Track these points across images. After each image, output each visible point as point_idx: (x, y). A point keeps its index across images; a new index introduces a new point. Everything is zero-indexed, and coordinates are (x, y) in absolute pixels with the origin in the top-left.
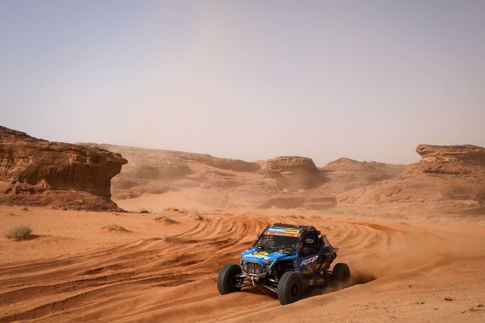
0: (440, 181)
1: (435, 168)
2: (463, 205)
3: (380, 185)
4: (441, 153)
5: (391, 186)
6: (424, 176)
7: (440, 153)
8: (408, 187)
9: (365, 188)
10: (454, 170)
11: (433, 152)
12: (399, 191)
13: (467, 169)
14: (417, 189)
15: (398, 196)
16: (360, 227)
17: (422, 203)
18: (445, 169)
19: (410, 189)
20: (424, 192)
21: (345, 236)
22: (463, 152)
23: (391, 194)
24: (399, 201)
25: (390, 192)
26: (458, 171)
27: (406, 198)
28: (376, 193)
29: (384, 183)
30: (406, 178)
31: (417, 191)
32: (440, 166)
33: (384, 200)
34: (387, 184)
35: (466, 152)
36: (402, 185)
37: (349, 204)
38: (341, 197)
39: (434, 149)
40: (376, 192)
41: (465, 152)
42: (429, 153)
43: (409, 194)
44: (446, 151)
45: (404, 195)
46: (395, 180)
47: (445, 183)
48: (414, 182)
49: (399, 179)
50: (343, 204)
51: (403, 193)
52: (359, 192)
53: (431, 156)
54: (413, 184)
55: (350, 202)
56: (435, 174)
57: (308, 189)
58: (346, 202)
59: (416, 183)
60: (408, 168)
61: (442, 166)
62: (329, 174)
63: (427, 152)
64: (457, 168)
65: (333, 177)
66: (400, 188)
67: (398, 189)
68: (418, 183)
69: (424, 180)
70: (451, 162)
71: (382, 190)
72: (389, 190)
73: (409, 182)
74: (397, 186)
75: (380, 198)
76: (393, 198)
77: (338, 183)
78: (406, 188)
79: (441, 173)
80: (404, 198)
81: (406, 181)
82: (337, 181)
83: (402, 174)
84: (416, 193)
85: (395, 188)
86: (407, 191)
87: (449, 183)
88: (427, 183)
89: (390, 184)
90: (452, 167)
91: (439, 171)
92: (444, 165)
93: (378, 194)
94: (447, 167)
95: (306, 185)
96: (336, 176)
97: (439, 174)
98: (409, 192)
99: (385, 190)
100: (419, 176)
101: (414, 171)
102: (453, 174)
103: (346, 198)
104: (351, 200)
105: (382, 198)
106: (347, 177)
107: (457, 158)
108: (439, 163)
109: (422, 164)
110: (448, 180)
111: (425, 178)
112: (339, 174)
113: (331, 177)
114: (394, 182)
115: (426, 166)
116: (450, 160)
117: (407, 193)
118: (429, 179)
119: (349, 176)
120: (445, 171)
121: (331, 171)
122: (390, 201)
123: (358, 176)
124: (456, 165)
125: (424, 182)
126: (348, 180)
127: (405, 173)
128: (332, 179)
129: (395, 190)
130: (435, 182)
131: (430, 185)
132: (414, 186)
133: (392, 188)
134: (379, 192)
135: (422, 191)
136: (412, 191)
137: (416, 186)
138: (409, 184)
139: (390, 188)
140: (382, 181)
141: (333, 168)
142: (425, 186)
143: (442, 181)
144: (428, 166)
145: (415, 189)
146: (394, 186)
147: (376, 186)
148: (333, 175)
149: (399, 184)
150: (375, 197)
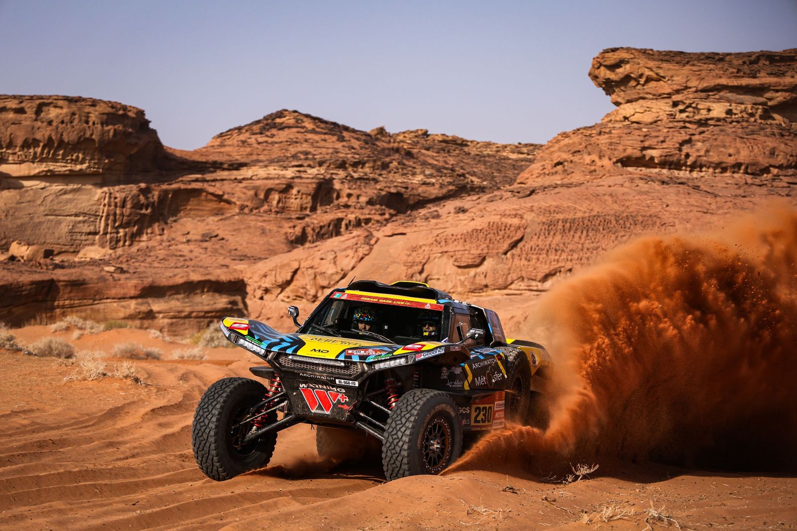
0: (684, 202)
1: (665, 145)
3: (433, 221)
5: (479, 223)
6: (619, 179)
7: (689, 84)
8: (550, 227)
9: (369, 236)
10: (744, 156)
11: (659, 78)
12: (514, 245)
14: (588, 235)
15: (509, 269)
18: (707, 151)
19: (558, 237)
22: (787, 80)
23: (478, 261)
24: (512, 286)
25: (474, 251)
26: (764, 161)
27: (540, 276)
28: (414, 254)
29: (452, 210)
30: (544, 189)
31: (586, 245)
32: (687, 137)
34: (461, 215)
36: (524, 221)
38: (265, 276)
39: (664, 65)
40: (414, 249)
41: (793, 77)
42: (642, 81)
43: (552, 257)
44: (714, 73)
45: (534, 261)
46: (498, 198)
47: (705, 210)
48: (575, 209)
49: (514, 196)
50: (273, 305)
51: (527, 254)
52: (344, 253)
53: (651, 96)
54: (570, 216)
55: (306, 294)
56: (665, 171)
57: (124, 245)
58: (287, 295)
59: (585, 212)
60: (552, 149)
61: (696, 137)
62: (222, 180)
63: (635, 79)
64: (759, 145)
65: (238, 194)
66: (518, 234)
67: (506, 235)
68: (592, 210)
69: (619, 197)
70: (734, 124)
71: (443, 243)
72: (471, 243)
73: (554, 208)
74: (504, 225)
75: (434, 277)
76: (485, 276)
77: (260, 218)
78: (542, 234)
79: (689, 169)
80: (533, 274)
81: (543, 205)
82: (255, 211)
83: (526, 176)
84: (581, 254)
85: (494, 233)
86: (548, 247)
87: (721, 211)
88: (631, 210)
89: (477, 216)
90: (738, 145)
91: (682, 162)
92: (703, 135)
93: (424, 261)
94: (715, 143)
95: (117, 224)
96: (249, 190)
97: (683, 174)
98: (554, 251)
99: (456, 243)
100: (599, 180)
101: (576, 159)
102: (738, 172)
103: (289, 278)
104: (308, 287)
105: (441, 277)
106: (299, 192)
107: (761, 107)
108: (685, 127)
109: (613, 131)
110: (718, 199)
111: (625, 190)
112: (267, 179)
113: (228, 193)
114: (491, 206)
115: (630, 138)
116: (729, 112)
117: (545, 252)
118: (641, 193)
119: (307, 187)
120: (705, 158)
121: (230, 165)
122: (473, 287)
123: (347, 186)
124: (753, 133)
125: (616, 206)
126: (304, 206)
127: (539, 171)
128: (233, 200)
129: (496, 242)
130: (665, 206)
131: (640, 221)
132: (577, 223)
133: (485, 233)
134: (430, 249)
135: (609, 245)
136: (566, 245)
137: (584, 224)
138: (554, 217)
139: (475, 233)
140: (444, 204)
141: (239, 154)
142: (620, 224)
143: (692, 201)
144: (638, 138)
145: (580, 238)
146: (491, 226)
147: (418, 225)
148: (240, 184)
149: (514, 216)
150: (409, 270)
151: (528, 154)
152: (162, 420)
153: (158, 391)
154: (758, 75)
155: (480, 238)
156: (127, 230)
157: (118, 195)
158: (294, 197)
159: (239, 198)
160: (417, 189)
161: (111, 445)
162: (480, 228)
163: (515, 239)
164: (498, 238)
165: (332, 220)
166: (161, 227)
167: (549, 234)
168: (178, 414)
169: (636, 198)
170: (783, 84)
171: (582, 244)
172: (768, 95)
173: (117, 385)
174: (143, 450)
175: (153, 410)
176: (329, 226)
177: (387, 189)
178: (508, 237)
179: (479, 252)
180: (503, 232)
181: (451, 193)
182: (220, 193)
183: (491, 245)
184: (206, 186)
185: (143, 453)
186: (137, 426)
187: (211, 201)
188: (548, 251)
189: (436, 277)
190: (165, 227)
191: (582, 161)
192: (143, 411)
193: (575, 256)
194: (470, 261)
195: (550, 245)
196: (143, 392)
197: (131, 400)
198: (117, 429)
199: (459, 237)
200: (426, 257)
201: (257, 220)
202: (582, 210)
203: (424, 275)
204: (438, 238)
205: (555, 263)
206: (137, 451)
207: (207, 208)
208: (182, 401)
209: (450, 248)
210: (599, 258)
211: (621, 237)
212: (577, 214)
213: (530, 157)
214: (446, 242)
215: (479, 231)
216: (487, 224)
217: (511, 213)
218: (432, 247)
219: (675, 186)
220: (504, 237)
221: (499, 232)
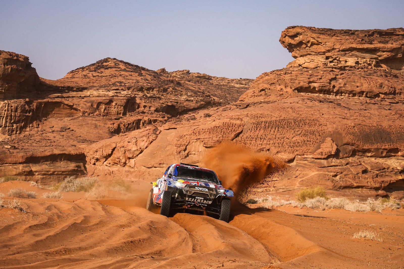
0: (332, 112)
1: (321, 81)
2: (383, 170)
3: (192, 121)
5: (218, 123)
6: (296, 99)
7: (335, 47)
8: (257, 125)
9: (156, 130)
10: (365, 87)
11: (319, 43)
12: (237, 135)
13: (395, 85)
14: (278, 130)
18: (345, 84)
19: (262, 131)
20: (294, 139)
22: (389, 46)
25: (214, 139)
26: (376, 90)
28: (181, 140)
29: (203, 116)
30: (254, 104)
31: (278, 136)
32: (334, 76)
34: (208, 119)
35: (395, 45)
36: (243, 122)
37: (115, 168)
38: (97, 152)
39: (321, 36)
40: (181, 137)
41: (392, 44)
42: (309, 45)
43: (259, 142)
44: (349, 41)
45: (248, 144)
46: (228, 109)
47: (344, 117)
48: (271, 115)
49: (238, 108)
50: (101, 168)
51: (244, 141)
52: (141, 139)
53: (314, 53)
54: (269, 120)
55: (119, 162)
56: (321, 95)
57: (16, 133)
58: (109, 162)
59: (277, 117)
60: (259, 82)
61: (339, 76)
62: (73, 97)
63: (305, 44)
64: (373, 81)
65: (82, 105)
66: (239, 129)
67: (233, 130)
68: (281, 116)
69: (296, 109)
70: (360, 69)
71: (197, 134)
72: (213, 134)
73: (259, 115)
74: (232, 124)
75: (192, 153)
77: (94, 118)
78: (253, 129)
79: (335, 94)
81: (254, 113)
82: (91, 115)
83: (244, 97)
84: (275, 141)
85: (226, 129)
86: (256, 136)
87: (352, 118)
88: (303, 116)
89: (216, 119)
90: (362, 81)
91: (331, 90)
92: (342, 75)
93: (187, 144)
94: (349, 80)
95: (12, 122)
96: (89, 102)
97: (332, 97)
98: (259, 139)
99: (205, 134)
100: (285, 100)
101: (272, 87)
102: (362, 97)
103: (110, 153)
104: (121, 158)
105: (196, 153)
106: (116, 104)
107: (374, 60)
108: (333, 71)
109: (293, 73)
110: (351, 111)
111: (299, 105)
112: (98, 96)
113: (76, 105)
114: (225, 114)
115: (302, 76)
116: (357, 63)
117: (254, 139)
118: (308, 107)
119: (121, 102)
120: (344, 88)
121: (77, 89)
123: (143, 101)
124: (370, 74)
125: (294, 115)
126: (119, 112)
127: (251, 94)
128: (79, 108)
129: (227, 134)
130: (321, 115)
131: (308, 123)
132: (273, 123)
133: (221, 128)
134: (190, 137)
135: (290, 136)
136: (266, 136)
137: (276, 124)
138: (260, 120)
139: (215, 129)
140: (198, 112)
141: (83, 82)
142: (296, 124)
143: (337, 112)
144: (307, 76)
145: (274, 132)
146: (224, 125)
147: (183, 124)
148: (83, 99)
149: (237, 119)
150: (178, 149)
152: (35, 232)
153: (33, 216)
154: (373, 43)
155: (218, 131)
156: (18, 125)
157: (13, 105)
158: (113, 107)
159: (82, 107)
160: (183, 103)
161: (5, 246)
162: (218, 126)
163: (238, 132)
164: (228, 131)
165: (135, 120)
166: (37, 123)
167: (257, 129)
168: (45, 229)
169: (305, 110)
170: (387, 48)
171: (275, 135)
172: (379, 54)
173: (10, 212)
174: (24, 249)
175: (30, 227)
176: (133, 124)
177: (166, 103)
178: (234, 131)
179: (218, 139)
180: (231, 128)
181: (202, 106)
182: (72, 104)
183: (224, 135)
184: (63, 100)
185: (24, 251)
186: (21, 236)
187: (66, 108)
188: (256, 139)
189: (193, 153)
190: (40, 123)
191: (275, 89)
192: (24, 227)
193: (271, 142)
194: (212, 144)
196: (25, 216)
197: (18, 221)
198: (9, 237)
199: (206, 130)
200: (188, 141)
201: (93, 120)
202: (275, 116)
203: (187, 152)
204: (195, 131)
205: (260, 145)
206: (20, 250)
207: (64, 113)
208: (47, 222)
209: (202, 136)
210: (285, 143)
211: (297, 131)
212: (272, 119)
213: (246, 86)
214: (199, 133)
215: (218, 127)
216: (222, 123)
217: (236, 118)
218: (191, 136)
219: (327, 103)
220: (231, 131)
221: (229, 128)
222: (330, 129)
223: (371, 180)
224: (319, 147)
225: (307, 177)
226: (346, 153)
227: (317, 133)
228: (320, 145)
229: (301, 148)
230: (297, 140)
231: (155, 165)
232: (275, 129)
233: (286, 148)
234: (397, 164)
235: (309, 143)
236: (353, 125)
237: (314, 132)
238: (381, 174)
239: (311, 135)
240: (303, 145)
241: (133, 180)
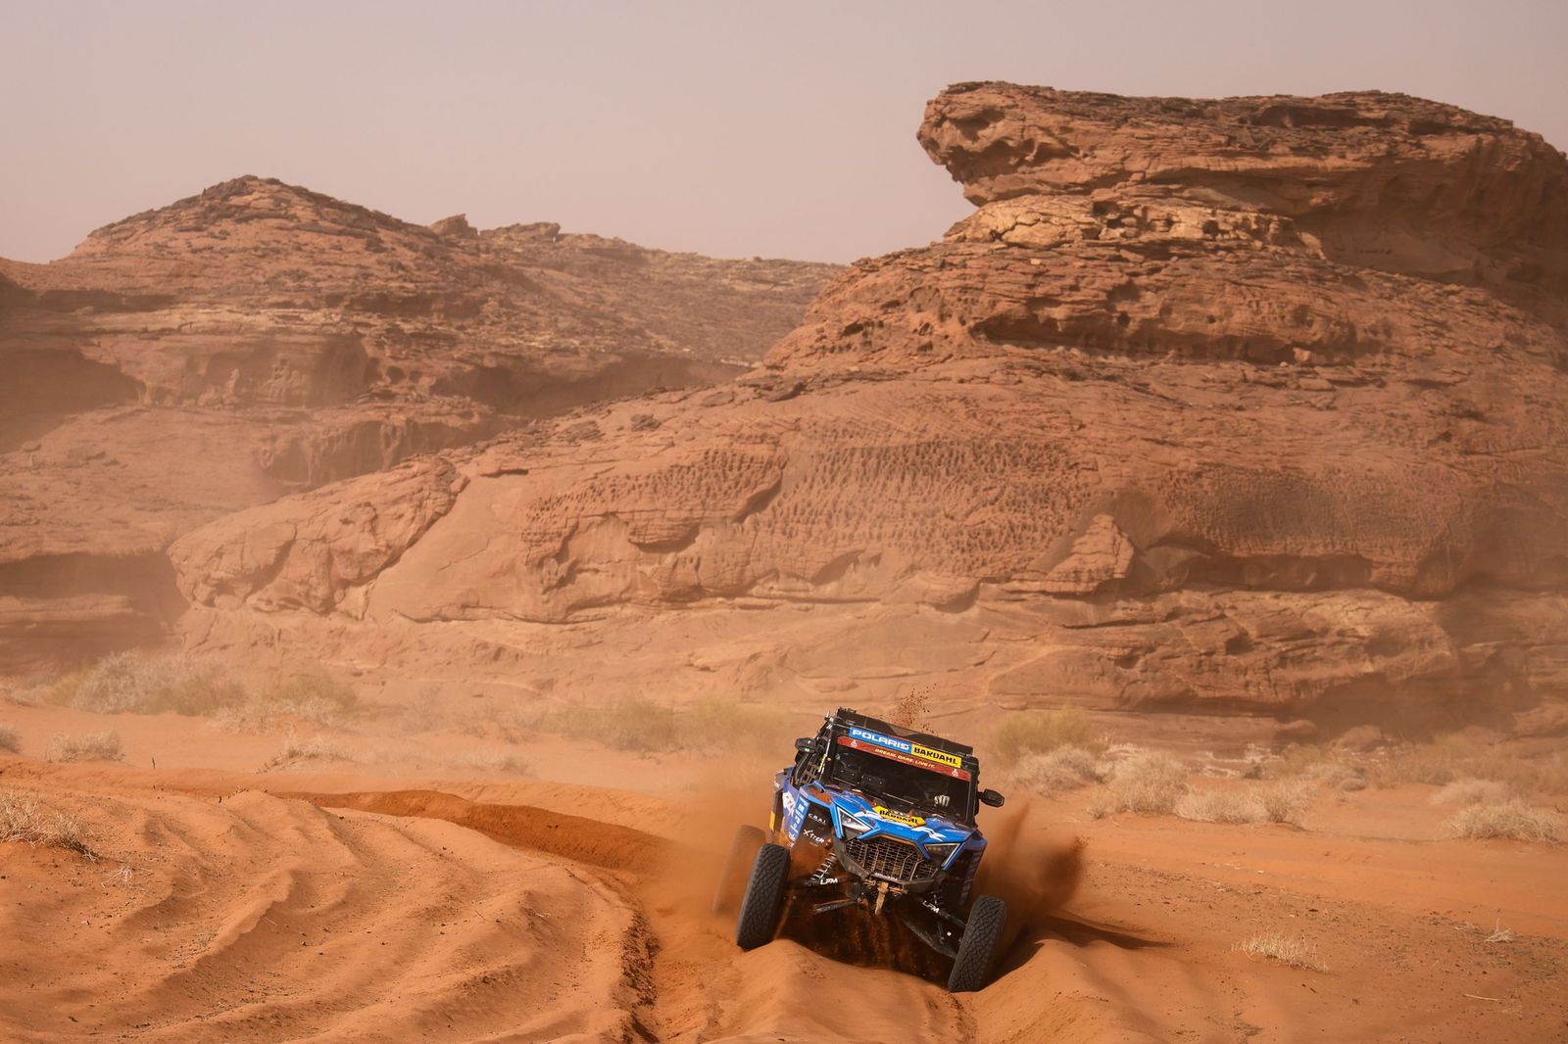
0: (1116, 418)
1: (1077, 297)
2: (1303, 638)
3: (586, 445)
4: (1137, 164)
5: (685, 453)
6: (981, 366)
7: (1130, 166)
8: (835, 464)
9: (445, 475)
10: (1240, 320)
11: (1067, 152)
12: (759, 502)
13: (1353, 315)
14: (914, 485)
15: (748, 553)
16: (383, 835)
17: (951, 619)
18: (1166, 310)
19: (853, 487)
20: (974, 518)
21: (234, 915)
22: (1332, 162)
23: (681, 533)
24: (754, 591)
25: (672, 514)
26: (1282, 334)
27: (810, 573)
28: (547, 514)
29: (628, 423)
30: (824, 382)
31: (911, 506)
32: (1125, 279)
33: (621, 584)
34: (649, 437)
35: (1351, 161)
36: (780, 451)
37: (290, 621)
38: (219, 554)
39: (1077, 124)
40: (546, 505)
41: (1343, 157)
42: (1031, 155)
43: (840, 529)
44: (1179, 145)
45: (801, 536)
46: (726, 399)
47: (1159, 437)
48: (889, 427)
49: (760, 396)
50: (235, 617)
51: (786, 522)
52: (393, 510)
53: (1047, 188)
54: (879, 443)
55: (307, 595)
56: (1076, 352)
58: (265, 597)
59: (909, 435)
60: (839, 296)
61: (1143, 280)
62: (116, 332)
63: (1016, 152)
64: (1271, 300)
65: (151, 364)
66: (766, 479)
67: (743, 479)
68: (924, 431)
69: (982, 405)
70: (1221, 253)
71: (607, 493)
72: (668, 494)
73: (844, 426)
74: (737, 458)
75: (586, 567)
76: (697, 567)
77: (196, 417)
78: (818, 479)
79: (1126, 349)
80: (798, 565)
81: (822, 417)
82: (186, 403)
83: (784, 351)
84: (900, 524)
85: (716, 475)
86: (830, 505)
87: (1191, 440)
88: (1006, 432)
89: (680, 438)
90: (1229, 299)
91: (1113, 332)
92: (1156, 276)
93: (566, 531)
94: (1180, 294)
96: (176, 355)
97: (1115, 360)
98: (843, 518)
99: (634, 495)
100: (939, 367)
101: (890, 319)
102: (1228, 358)
103: (272, 560)
104: (313, 581)
105: (602, 567)
106: (284, 362)
107: (1275, 218)
108: (1119, 258)
109: (969, 263)
110: (1187, 413)
111: (992, 390)
112: (214, 331)
113: (128, 362)
114: (711, 417)
115: (1005, 279)
116: (1211, 228)
117: (823, 518)
118: (1024, 397)
119: (303, 353)
120: (1160, 326)
121: (131, 300)
122: (670, 590)
123: (388, 353)
124: (1260, 274)
125: (974, 425)
126: (296, 393)
127: (812, 342)
128: (139, 377)
129: (720, 495)
130: (1076, 427)
131: (1025, 458)
132: (893, 458)
133: (698, 474)
134: (580, 506)
135: (960, 506)
136: (869, 504)
137: (906, 461)
138: (844, 443)
139: (675, 475)
140: (610, 407)
141: (151, 273)
142: (982, 463)
143: (1133, 417)
144: (1022, 278)
145: (899, 490)
146: (710, 459)
147: (553, 453)
148: (155, 343)
149: (759, 440)
150: (535, 550)
151: (776, 284)
154: (1271, 151)
155: (686, 484)
158: (271, 372)
159: (152, 373)
160: (540, 361)
162: (687, 463)
163: (761, 488)
164: (725, 486)
165: (355, 426)
167: (833, 480)
169: (1016, 408)
170: (1321, 171)
171: (903, 504)
172: (1292, 193)
176: (349, 439)
177: (476, 360)
178: (748, 483)
179: (684, 514)
180: (736, 472)
182: (111, 361)
183: (710, 501)
184: (78, 343)
188: (830, 517)
189: (592, 565)
191: (902, 324)
193: (888, 528)
194: (664, 534)
195: (835, 503)
199: (642, 481)
200: (571, 522)
201: (192, 423)
202: (904, 430)
203: (567, 562)
204: (597, 483)
205: (846, 542)
208: (172, 896)
210: (938, 533)
211: (985, 490)
212: (892, 439)
213: (779, 289)
214: (614, 491)
215: (685, 470)
216: (702, 456)
217: (754, 433)
218: (583, 501)
219: (1097, 383)
220: (737, 484)
221: (728, 473)
222: (1109, 483)
223: (1260, 676)
224: (1066, 553)
225: (1022, 663)
226: (1170, 576)
227: (1058, 499)
228: (1070, 545)
229: (1000, 555)
230: (983, 522)
231: (445, 612)
232: (903, 479)
233: (944, 554)
234: (1358, 617)
235: (1029, 534)
236: (1193, 466)
237: (1050, 494)
238: (1299, 652)
239: (1038, 506)
240: (1007, 542)
241: (360, 667)
